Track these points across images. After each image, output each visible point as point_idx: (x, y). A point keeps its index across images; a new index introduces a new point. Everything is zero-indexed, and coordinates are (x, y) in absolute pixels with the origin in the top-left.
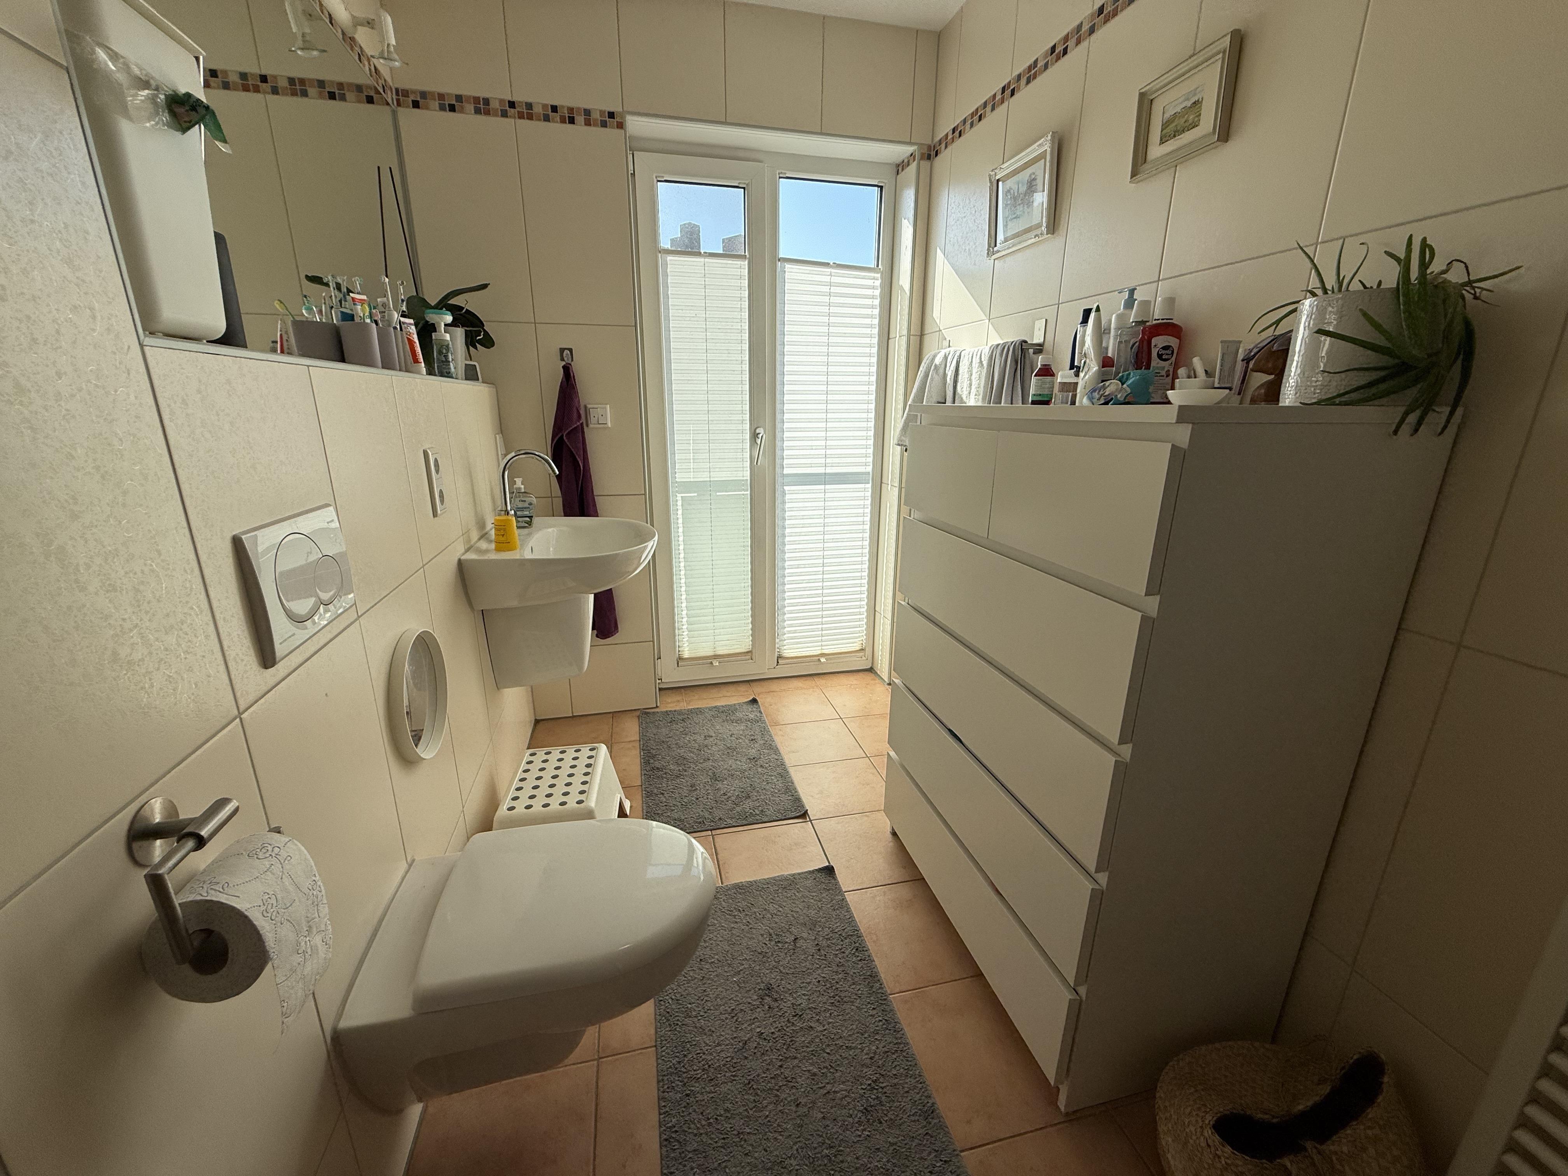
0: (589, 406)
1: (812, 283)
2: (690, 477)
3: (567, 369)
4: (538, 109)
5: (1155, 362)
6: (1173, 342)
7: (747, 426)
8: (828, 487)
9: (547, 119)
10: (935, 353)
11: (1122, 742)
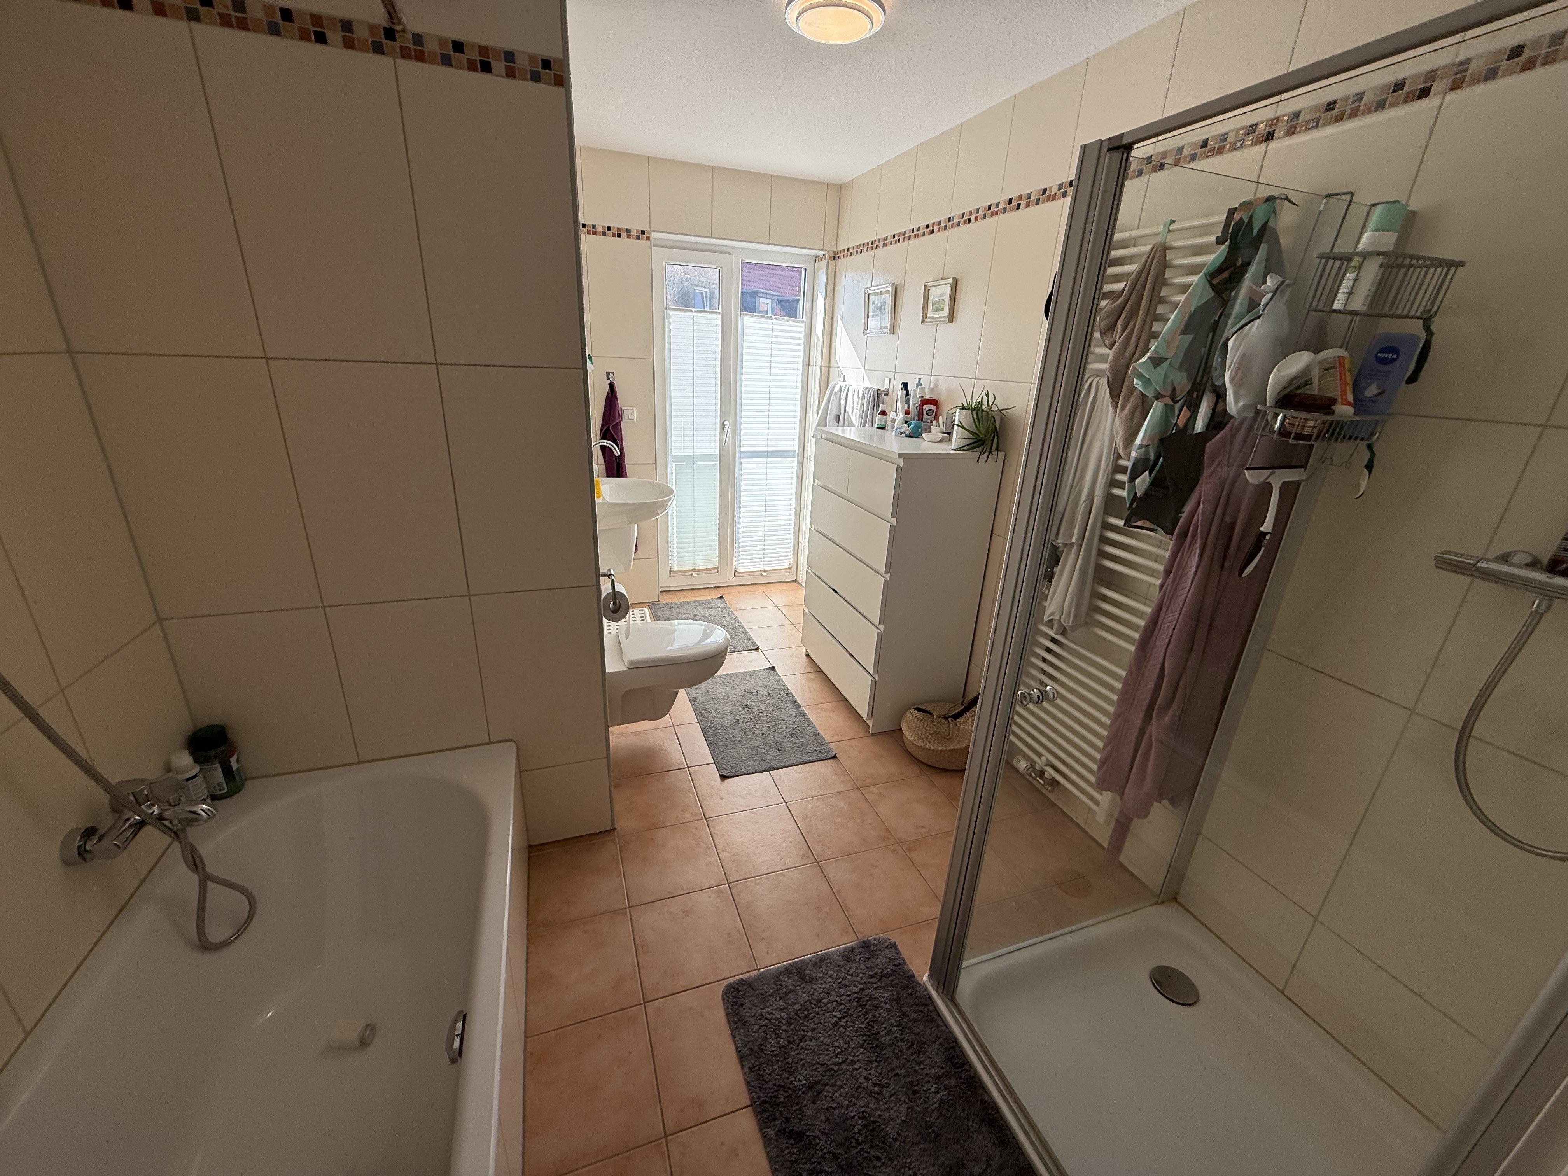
0: (623, 408)
1: (761, 329)
2: (681, 452)
3: (612, 386)
4: (599, 229)
5: (925, 416)
6: (934, 407)
7: (718, 420)
8: (769, 459)
9: (604, 234)
10: (836, 384)
11: (886, 572)
